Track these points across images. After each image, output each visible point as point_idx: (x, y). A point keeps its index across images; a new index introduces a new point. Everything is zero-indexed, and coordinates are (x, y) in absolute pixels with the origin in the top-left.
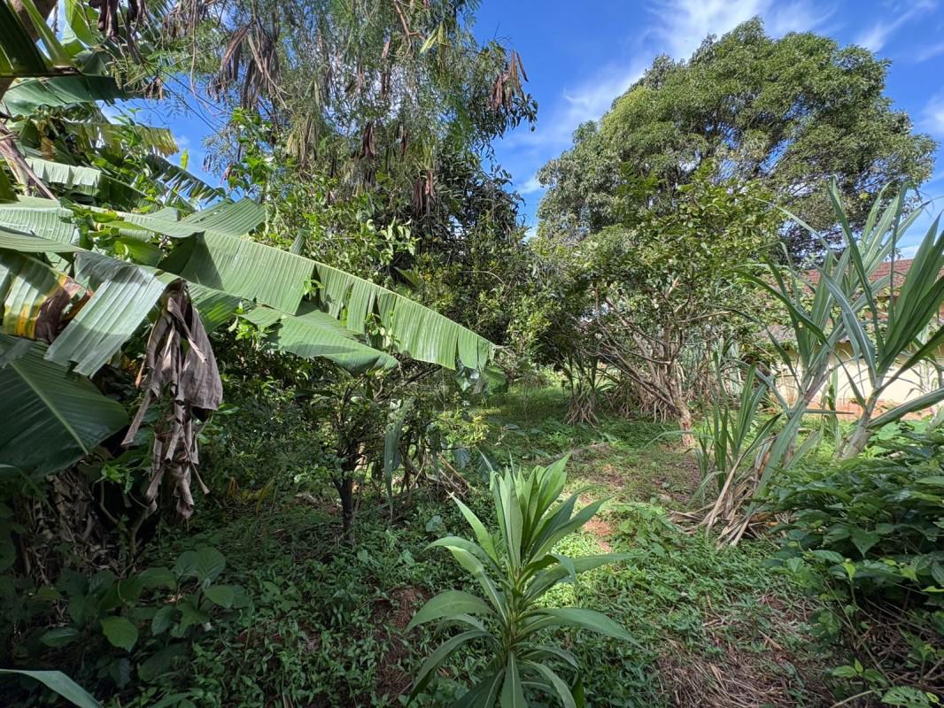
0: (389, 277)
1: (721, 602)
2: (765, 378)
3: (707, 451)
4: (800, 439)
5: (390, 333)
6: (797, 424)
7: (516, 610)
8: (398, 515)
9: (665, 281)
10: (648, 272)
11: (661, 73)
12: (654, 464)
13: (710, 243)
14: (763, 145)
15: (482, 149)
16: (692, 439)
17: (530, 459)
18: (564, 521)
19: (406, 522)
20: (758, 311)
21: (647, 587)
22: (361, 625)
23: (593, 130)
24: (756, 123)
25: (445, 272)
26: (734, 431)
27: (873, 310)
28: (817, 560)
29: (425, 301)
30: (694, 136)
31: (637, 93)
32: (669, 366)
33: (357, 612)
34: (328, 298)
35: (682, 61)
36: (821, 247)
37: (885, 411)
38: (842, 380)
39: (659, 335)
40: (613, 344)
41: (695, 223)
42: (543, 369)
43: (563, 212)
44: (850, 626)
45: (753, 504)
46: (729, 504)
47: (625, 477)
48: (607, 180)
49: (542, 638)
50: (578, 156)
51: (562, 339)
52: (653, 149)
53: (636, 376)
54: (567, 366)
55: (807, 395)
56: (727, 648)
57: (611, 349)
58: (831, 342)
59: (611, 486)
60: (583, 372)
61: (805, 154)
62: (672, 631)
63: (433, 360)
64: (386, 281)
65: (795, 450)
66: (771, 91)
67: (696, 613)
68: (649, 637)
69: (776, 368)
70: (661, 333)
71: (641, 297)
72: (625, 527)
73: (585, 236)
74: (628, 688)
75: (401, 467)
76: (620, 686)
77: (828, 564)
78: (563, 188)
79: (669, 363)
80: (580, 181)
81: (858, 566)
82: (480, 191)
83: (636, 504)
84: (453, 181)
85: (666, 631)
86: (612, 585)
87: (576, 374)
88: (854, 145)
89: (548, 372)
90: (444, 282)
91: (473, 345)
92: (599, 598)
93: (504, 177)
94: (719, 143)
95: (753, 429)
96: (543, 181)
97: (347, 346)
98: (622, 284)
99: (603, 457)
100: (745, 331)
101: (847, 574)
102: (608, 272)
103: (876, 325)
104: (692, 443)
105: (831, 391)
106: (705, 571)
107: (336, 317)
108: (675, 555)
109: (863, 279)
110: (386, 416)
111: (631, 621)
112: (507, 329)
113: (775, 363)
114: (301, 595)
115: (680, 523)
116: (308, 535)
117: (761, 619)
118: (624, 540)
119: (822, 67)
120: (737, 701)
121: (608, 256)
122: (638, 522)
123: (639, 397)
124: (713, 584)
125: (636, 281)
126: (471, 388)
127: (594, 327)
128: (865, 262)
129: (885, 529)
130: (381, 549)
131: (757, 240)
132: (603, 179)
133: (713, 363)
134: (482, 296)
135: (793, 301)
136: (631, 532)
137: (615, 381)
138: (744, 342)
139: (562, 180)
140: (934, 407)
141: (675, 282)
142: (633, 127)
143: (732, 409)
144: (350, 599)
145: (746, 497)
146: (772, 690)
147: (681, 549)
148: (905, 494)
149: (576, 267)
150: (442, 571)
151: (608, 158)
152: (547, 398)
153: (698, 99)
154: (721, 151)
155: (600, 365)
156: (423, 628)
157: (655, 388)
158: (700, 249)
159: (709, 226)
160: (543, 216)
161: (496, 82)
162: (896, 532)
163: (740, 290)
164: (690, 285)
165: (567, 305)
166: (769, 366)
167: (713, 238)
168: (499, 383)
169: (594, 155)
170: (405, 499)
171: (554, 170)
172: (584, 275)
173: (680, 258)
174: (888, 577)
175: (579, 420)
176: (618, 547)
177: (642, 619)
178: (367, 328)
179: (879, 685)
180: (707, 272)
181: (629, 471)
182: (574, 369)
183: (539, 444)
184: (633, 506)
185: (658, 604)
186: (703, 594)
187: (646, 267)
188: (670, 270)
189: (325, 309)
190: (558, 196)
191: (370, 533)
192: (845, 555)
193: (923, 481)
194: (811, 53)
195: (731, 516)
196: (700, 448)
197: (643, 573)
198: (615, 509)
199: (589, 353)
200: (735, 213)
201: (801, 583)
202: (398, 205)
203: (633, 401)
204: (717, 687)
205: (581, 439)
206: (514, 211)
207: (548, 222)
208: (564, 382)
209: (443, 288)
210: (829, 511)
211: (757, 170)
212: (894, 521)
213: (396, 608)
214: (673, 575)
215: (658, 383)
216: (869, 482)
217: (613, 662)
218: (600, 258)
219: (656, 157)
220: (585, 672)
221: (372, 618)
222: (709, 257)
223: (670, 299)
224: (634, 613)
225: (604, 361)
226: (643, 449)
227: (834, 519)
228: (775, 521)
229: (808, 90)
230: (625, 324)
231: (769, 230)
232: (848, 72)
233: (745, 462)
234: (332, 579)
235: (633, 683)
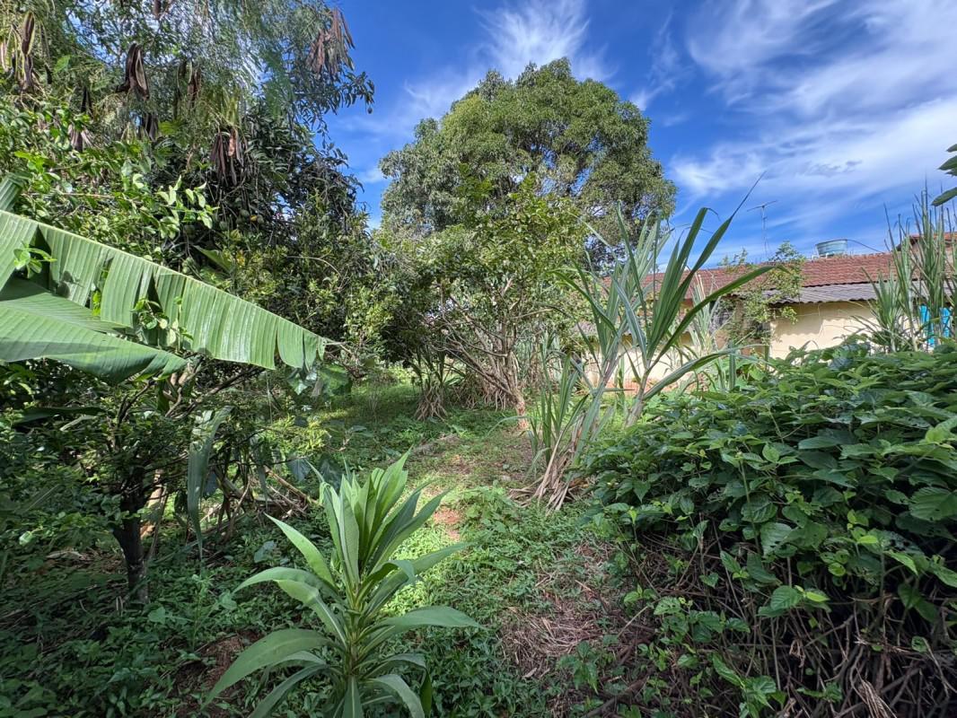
0: (189, 259)
1: (550, 561)
2: (578, 366)
3: (537, 431)
4: (601, 413)
5: (176, 325)
6: (600, 401)
7: (356, 630)
8: (215, 551)
9: (500, 279)
10: (485, 271)
11: (493, 87)
12: (496, 449)
13: (536, 248)
14: (573, 169)
15: (313, 122)
16: (526, 422)
17: (380, 460)
18: (407, 520)
19: (227, 557)
20: (572, 309)
21: (491, 564)
22: (157, 706)
23: (435, 129)
24: (567, 149)
25: (265, 255)
26: (557, 412)
27: (644, 309)
28: (613, 512)
29: (239, 289)
30: (521, 151)
31: (473, 101)
32: (506, 359)
33: (149, 691)
34: (67, 277)
35: (510, 81)
36: (613, 259)
37: (652, 386)
38: (627, 365)
39: (498, 330)
40: (458, 339)
41: (523, 229)
42: (393, 366)
43: (407, 207)
44: (634, 560)
45: (570, 473)
46: (554, 475)
47: (473, 464)
48: (449, 180)
49: (393, 644)
50: (421, 151)
51: (409, 335)
52: (488, 157)
53: (479, 369)
54: (416, 362)
55: (606, 376)
56: (554, 599)
57: (456, 344)
58: (619, 333)
59: (460, 475)
60: (431, 367)
61: (601, 183)
62: (512, 599)
63: (244, 359)
64: (185, 263)
65: (598, 423)
66: (577, 125)
67: (530, 577)
68: (493, 610)
69: (585, 357)
70: (499, 328)
71: (481, 294)
72: (471, 512)
73: (430, 233)
74: (475, 666)
75: (219, 491)
76: (467, 667)
77: (620, 513)
78: (406, 182)
79: (506, 355)
80: (423, 176)
81: (638, 512)
82: (309, 168)
83: (481, 489)
84: (275, 152)
85: (507, 600)
86: (461, 570)
87: (425, 370)
88: (630, 181)
89: (398, 370)
90: (265, 268)
91: (298, 340)
92: (449, 586)
93: (338, 158)
94: (540, 162)
95: (570, 409)
96: (386, 171)
97: (97, 343)
98: (464, 281)
99: (451, 448)
100: (562, 327)
101: (631, 519)
102: (450, 269)
103: (646, 321)
104: (526, 426)
105: (621, 373)
106: (537, 537)
107: (83, 303)
108: (514, 530)
109: (638, 285)
110: (188, 433)
111: (478, 600)
112: (343, 323)
113: (584, 353)
114: (53, 695)
115: (517, 499)
116: (69, 608)
117: (577, 568)
118: (470, 525)
119: (610, 114)
120: (562, 643)
121: (450, 253)
122: (483, 505)
123: (483, 389)
124: (543, 547)
125: (476, 278)
126: (310, 389)
127: (441, 324)
128: (639, 271)
129: (653, 478)
130: (190, 599)
131: (570, 249)
132: (445, 179)
133: (540, 354)
134: (312, 286)
135: (595, 302)
136: (476, 515)
137: (461, 374)
138: (563, 336)
139: (406, 173)
140: (678, 381)
141: (509, 282)
142: (470, 132)
143: (555, 393)
144: (140, 676)
145: (565, 468)
146: (586, 625)
147: (518, 522)
148: (664, 449)
149: (421, 263)
150: (276, 604)
151: (449, 158)
152: (397, 396)
153: (524, 120)
154: (542, 169)
155: (447, 360)
156: (249, 679)
157: (496, 379)
158: (527, 253)
159: (534, 233)
160: (388, 208)
161: (318, 39)
162: (660, 479)
163: (559, 292)
164: (520, 284)
165: (412, 300)
166: (580, 355)
167: (538, 244)
168: (341, 382)
169: (435, 153)
170: (225, 530)
171: (397, 162)
172: (428, 271)
173: (511, 259)
174: (656, 515)
175: (429, 415)
176: (466, 532)
177: (487, 596)
178: (136, 319)
179: (652, 600)
180: (534, 274)
181: (475, 458)
182: (423, 365)
183: (389, 444)
184: (478, 491)
185: (500, 578)
186: (536, 558)
187: (484, 266)
188: (505, 270)
189: (63, 292)
190: (402, 189)
191: (173, 582)
192: (630, 504)
193: (675, 437)
194: (603, 99)
195: (556, 486)
196: (532, 430)
197: (487, 553)
198: (463, 497)
199: (437, 349)
200: (553, 224)
201: (603, 535)
202: (198, 169)
203: (478, 392)
204: (547, 637)
205: (431, 433)
206: (350, 196)
207: (393, 215)
208: (413, 378)
209: (264, 276)
210: (619, 470)
211: (568, 190)
212: (659, 470)
213: (212, 667)
214: (512, 546)
215: (498, 375)
216: (644, 442)
217: (461, 645)
218: (443, 255)
219: (491, 165)
220: (436, 664)
221: (175, 690)
222: (534, 260)
223: (506, 297)
224: (480, 592)
225: (450, 356)
226: (487, 436)
227: (623, 476)
228: (586, 483)
229: (601, 130)
230: (469, 320)
231: (578, 241)
232: (626, 122)
233: (565, 437)
234: (107, 658)
235: (480, 659)
